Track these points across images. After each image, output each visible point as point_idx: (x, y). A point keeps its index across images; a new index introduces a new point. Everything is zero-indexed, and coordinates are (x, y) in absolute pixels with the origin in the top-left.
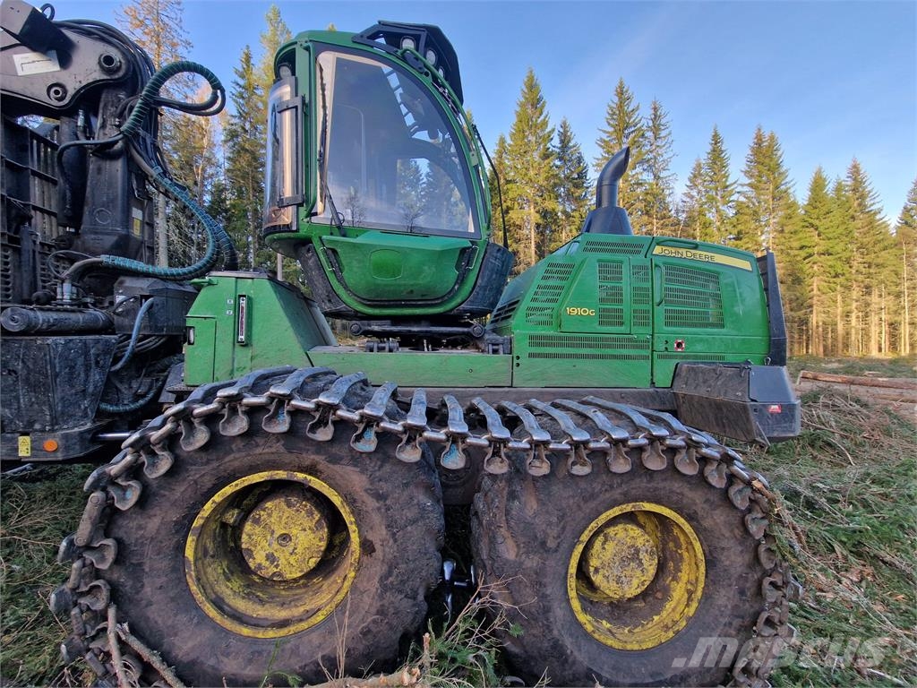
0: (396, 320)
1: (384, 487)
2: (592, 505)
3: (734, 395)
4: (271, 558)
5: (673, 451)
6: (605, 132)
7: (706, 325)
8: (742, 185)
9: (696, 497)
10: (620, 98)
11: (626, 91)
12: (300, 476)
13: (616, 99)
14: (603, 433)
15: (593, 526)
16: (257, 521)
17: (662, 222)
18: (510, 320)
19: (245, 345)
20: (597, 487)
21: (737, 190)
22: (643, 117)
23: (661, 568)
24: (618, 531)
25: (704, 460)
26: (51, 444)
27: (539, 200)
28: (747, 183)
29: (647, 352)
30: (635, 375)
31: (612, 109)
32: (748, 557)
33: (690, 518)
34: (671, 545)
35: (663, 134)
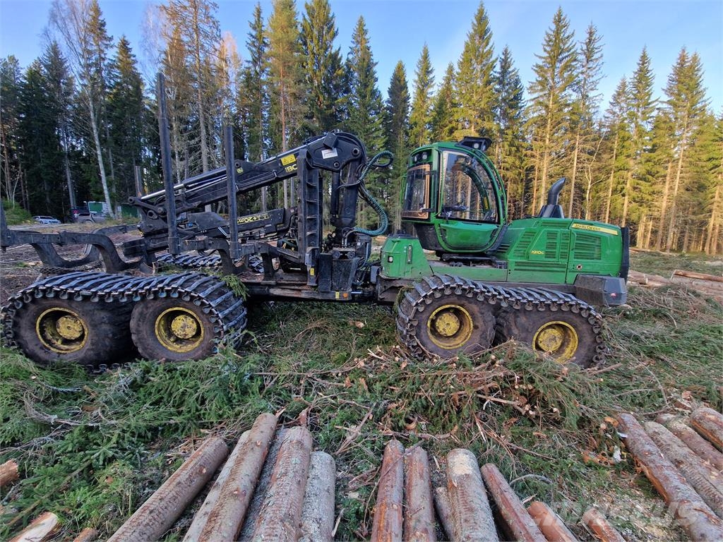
0: (460, 254)
1: (483, 311)
2: (544, 320)
3: (599, 289)
4: (444, 329)
5: (571, 305)
6: (541, 57)
7: (593, 259)
8: (663, 102)
9: (577, 320)
10: (558, 25)
11: (564, 19)
12: (458, 307)
13: (554, 27)
14: (549, 299)
15: (542, 327)
16: (440, 319)
17: (584, 138)
18: (506, 254)
19: (409, 263)
20: (546, 315)
21: (657, 107)
22: (578, 41)
23: (562, 345)
24: (550, 331)
25: (581, 309)
26: (345, 295)
27: (480, 121)
28: (666, 101)
29: (565, 270)
30: (559, 279)
31: (548, 35)
32: (593, 339)
33: (574, 327)
34: (567, 337)
35: (596, 56)
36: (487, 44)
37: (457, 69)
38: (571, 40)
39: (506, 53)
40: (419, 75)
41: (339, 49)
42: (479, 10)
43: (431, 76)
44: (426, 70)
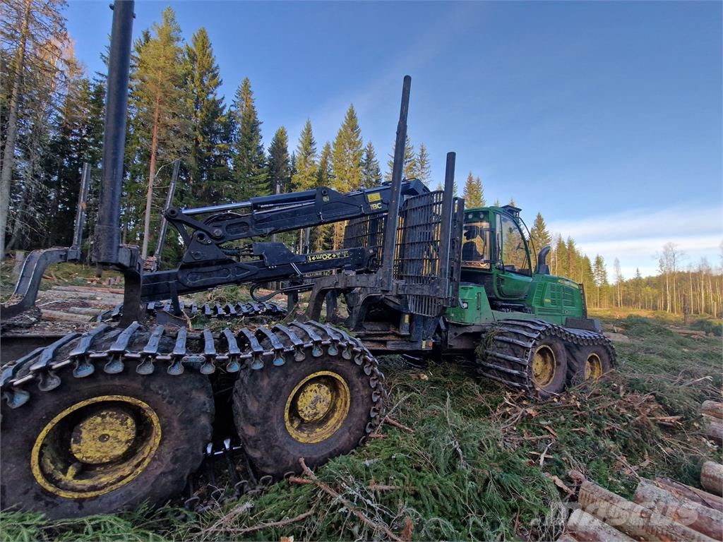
2: (590, 353)
3: (591, 327)
4: (535, 369)
7: (571, 306)
12: (548, 347)
19: (479, 309)
20: (590, 348)
23: (591, 372)
26: (430, 344)
29: (561, 314)
30: (559, 321)
32: (610, 366)
33: (600, 357)
34: (592, 366)
36: (357, 137)
37: (332, 149)
38: (412, 151)
39: (370, 146)
40: (303, 144)
41: (223, 99)
42: (350, 110)
43: (314, 147)
44: (308, 143)
